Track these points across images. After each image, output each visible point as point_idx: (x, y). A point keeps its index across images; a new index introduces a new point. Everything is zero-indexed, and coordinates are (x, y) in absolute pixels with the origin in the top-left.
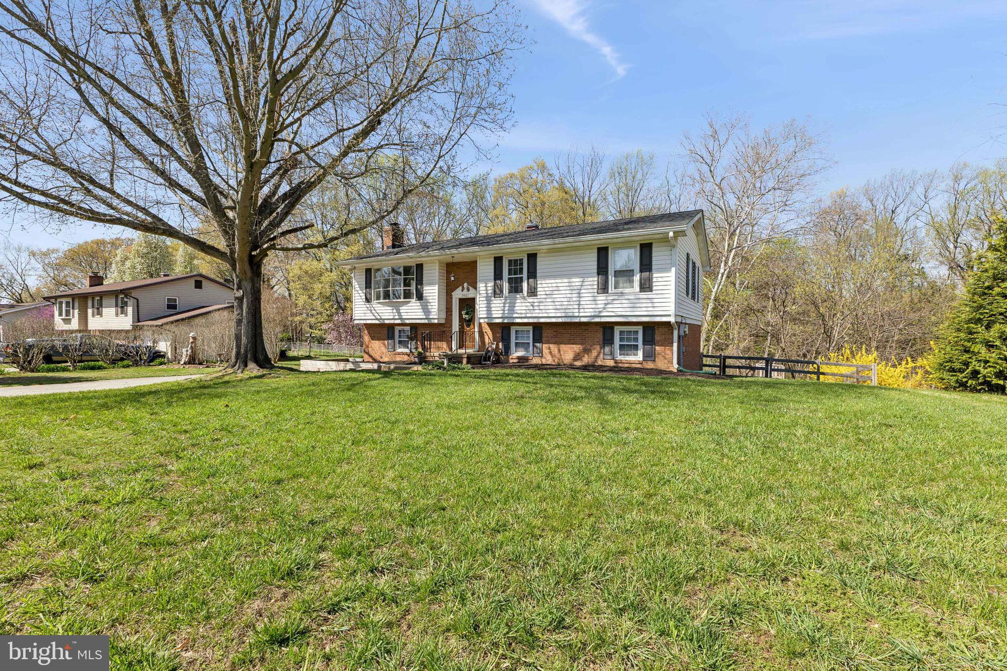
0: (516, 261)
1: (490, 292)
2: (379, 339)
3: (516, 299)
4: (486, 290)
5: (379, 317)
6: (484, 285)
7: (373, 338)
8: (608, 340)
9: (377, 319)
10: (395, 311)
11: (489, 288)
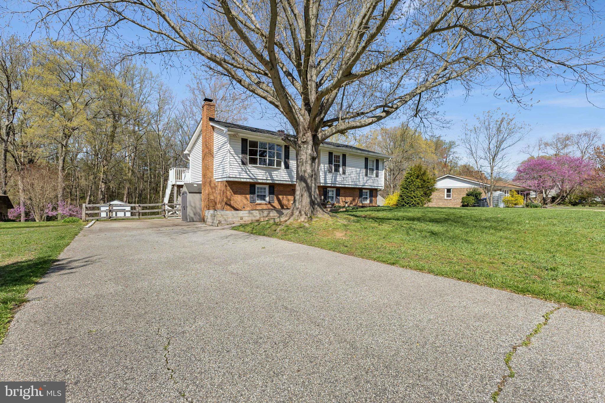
0: (337, 156)
1: (326, 169)
2: (241, 194)
3: (337, 175)
4: (324, 168)
5: (253, 177)
6: (323, 165)
7: (235, 193)
8: (361, 195)
9: (252, 179)
10: (267, 174)
11: (326, 168)
